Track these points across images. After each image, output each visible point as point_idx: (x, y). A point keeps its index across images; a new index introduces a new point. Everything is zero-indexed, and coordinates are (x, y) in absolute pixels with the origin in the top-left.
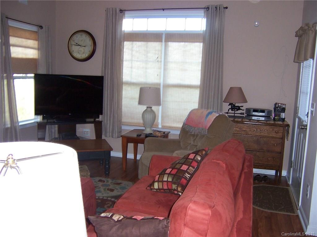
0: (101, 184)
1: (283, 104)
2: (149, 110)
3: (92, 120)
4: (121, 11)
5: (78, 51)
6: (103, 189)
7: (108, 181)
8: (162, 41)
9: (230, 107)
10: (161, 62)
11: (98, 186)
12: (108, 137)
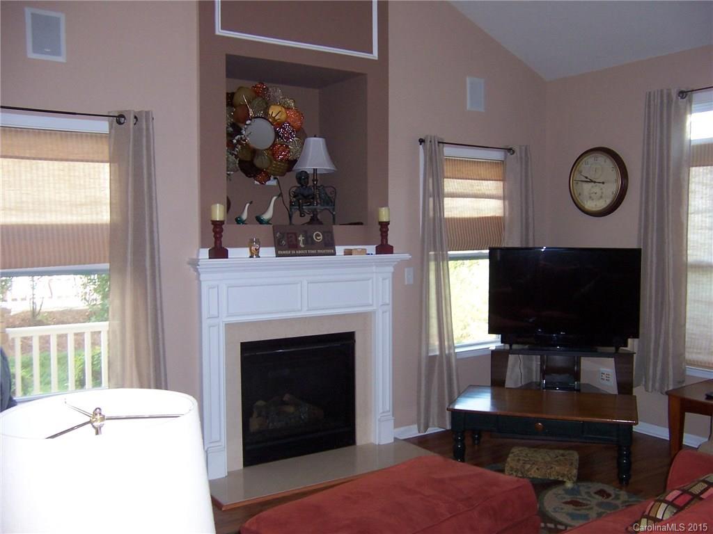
0: (599, 498)
3: (612, 349)
4: (684, 94)
5: (590, 194)
6: (597, 514)
7: (617, 497)
11: (589, 503)
12: (650, 390)
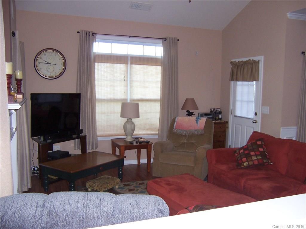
1: (219, 109)
2: (129, 121)
4: (94, 34)
5: (47, 69)
8: (128, 64)
9: (187, 113)
10: (127, 81)
